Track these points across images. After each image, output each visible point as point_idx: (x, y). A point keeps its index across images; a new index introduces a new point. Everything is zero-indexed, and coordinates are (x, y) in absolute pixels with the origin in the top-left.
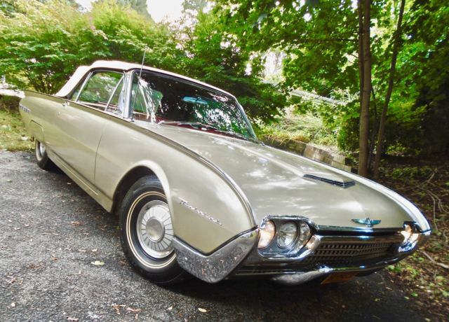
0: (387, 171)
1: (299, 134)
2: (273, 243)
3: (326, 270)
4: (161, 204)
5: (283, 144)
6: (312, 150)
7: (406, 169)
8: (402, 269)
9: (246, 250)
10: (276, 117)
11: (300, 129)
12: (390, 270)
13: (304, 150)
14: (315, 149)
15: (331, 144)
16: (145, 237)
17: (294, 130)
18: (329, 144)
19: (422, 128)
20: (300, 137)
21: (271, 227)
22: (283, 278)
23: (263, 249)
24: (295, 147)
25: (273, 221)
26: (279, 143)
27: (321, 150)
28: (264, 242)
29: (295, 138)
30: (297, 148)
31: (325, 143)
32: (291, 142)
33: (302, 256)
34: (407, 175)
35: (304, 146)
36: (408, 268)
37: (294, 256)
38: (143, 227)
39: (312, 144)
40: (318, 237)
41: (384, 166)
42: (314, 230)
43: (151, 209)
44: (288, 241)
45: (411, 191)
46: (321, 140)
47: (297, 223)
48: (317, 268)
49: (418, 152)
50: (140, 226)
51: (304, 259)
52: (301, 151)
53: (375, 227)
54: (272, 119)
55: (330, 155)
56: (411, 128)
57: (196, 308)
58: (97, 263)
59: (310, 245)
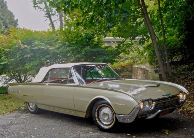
0: (175, 71)
1: (127, 62)
2: (144, 107)
3: (160, 111)
4: (105, 108)
5: (120, 70)
6: (137, 69)
7: (184, 67)
8: (189, 110)
9: (138, 111)
10: (116, 60)
11: (126, 59)
12: (185, 111)
13: (132, 70)
14: (138, 68)
15: (145, 63)
16: (103, 119)
17: (124, 61)
18: (144, 63)
19: (185, 46)
20: (127, 63)
21: (142, 103)
22: (148, 118)
23: (142, 109)
24: (127, 69)
25: (142, 101)
26: (118, 70)
27: (141, 68)
28: (142, 108)
29: (125, 65)
30: (128, 70)
31: (142, 63)
32: (124, 67)
33: (152, 108)
34: (184, 70)
35: (132, 67)
36: (191, 108)
37: (150, 109)
38: (101, 117)
39: (135, 66)
40: (155, 102)
41: (173, 69)
42: (153, 101)
43: (102, 111)
44: (147, 106)
45: (188, 77)
46: (139, 62)
47: (148, 100)
48: (157, 111)
49: (188, 56)
50: (100, 117)
51: (153, 109)
52: (131, 70)
53: (169, 96)
54: (114, 61)
55: (147, 70)
56: (180, 47)
57: (127, 134)
58: (91, 132)
59: (153, 105)
